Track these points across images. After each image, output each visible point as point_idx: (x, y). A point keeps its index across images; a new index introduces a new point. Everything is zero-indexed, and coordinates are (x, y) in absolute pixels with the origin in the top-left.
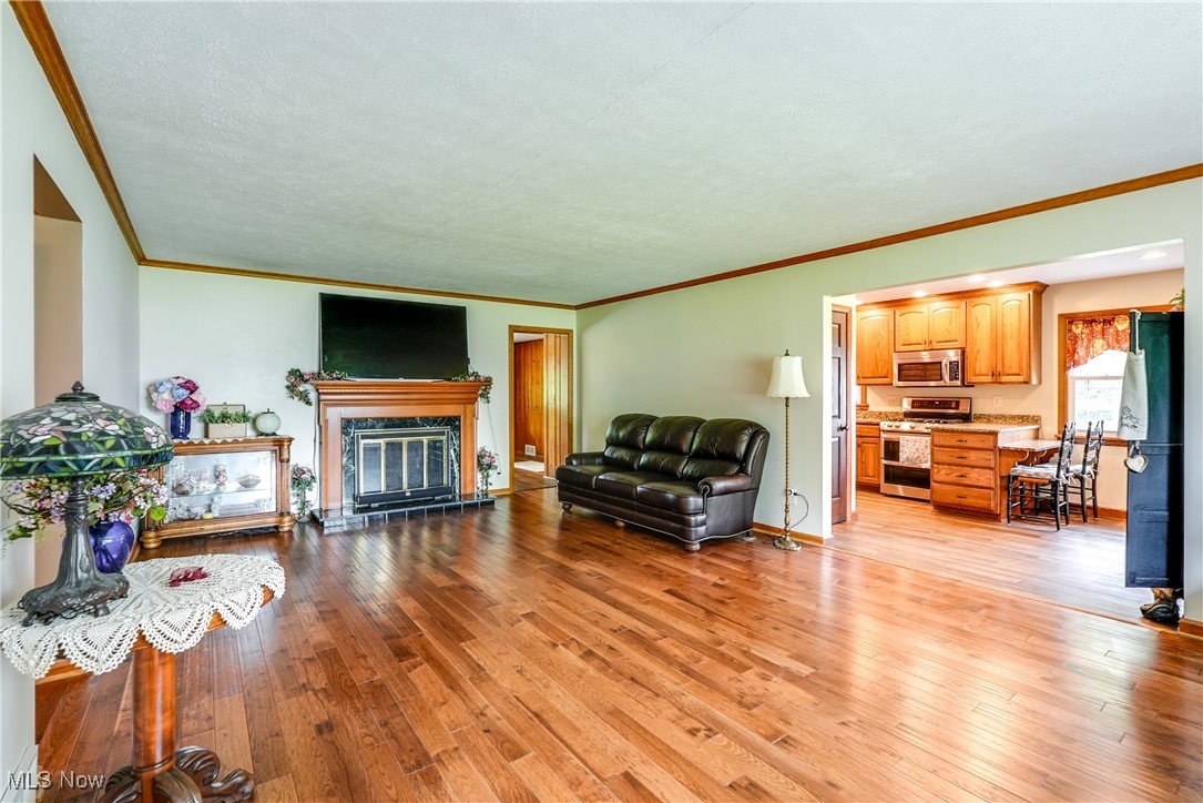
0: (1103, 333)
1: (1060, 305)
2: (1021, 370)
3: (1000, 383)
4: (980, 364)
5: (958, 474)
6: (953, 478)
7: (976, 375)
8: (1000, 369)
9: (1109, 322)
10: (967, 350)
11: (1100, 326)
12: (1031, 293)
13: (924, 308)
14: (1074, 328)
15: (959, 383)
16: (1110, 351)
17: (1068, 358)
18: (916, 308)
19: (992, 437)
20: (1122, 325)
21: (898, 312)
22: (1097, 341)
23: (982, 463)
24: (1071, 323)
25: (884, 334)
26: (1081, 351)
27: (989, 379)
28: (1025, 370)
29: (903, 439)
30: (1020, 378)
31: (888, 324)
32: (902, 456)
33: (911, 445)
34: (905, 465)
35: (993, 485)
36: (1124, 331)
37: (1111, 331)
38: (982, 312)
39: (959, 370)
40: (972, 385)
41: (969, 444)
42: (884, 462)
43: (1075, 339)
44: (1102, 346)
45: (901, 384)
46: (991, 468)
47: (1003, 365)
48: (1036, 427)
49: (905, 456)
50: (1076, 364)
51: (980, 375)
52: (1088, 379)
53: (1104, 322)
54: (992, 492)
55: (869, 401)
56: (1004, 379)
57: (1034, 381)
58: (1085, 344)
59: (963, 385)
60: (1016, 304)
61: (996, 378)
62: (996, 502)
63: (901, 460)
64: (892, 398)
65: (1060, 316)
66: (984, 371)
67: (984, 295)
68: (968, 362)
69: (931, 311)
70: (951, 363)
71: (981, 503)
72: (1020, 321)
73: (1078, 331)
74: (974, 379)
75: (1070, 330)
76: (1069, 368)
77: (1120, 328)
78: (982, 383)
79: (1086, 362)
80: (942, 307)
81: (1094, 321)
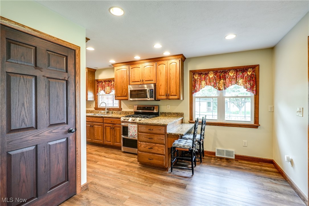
0: (205, 79)
1: (191, 67)
2: (177, 93)
3: (169, 99)
4: (162, 91)
5: (149, 147)
6: (147, 149)
7: (160, 96)
8: (169, 93)
9: (207, 74)
10: (157, 84)
11: (204, 76)
12: (180, 59)
13: (141, 66)
14: (195, 76)
15: (153, 99)
16: (207, 86)
17: (193, 89)
18: (137, 66)
19: (164, 128)
20: (211, 76)
21: (130, 68)
22: (203, 82)
23: (160, 141)
24: (194, 74)
25: (125, 77)
26: (197, 86)
27: (165, 97)
28: (178, 93)
29: (130, 126)
30: (176, 97)
31: (127, 72)
32: (129, 134)
33: (133, 129)
34: (130, 138)
35: (164, 153)
36: (212, 78)
37: (208, 78)
38: (163, 68)
39: (154, 93)
40: (159, 100)
41: (154, 131)
42: (123, 136)
43: (195, 81)
44: (205, 84)
45: (131, 99)
46: (164, 144)
47: (170, 91)
48: (182, 118)
49: (130, 134)
50: (196, 91)
51: (161, 96)
52: (200, 97)
53: (205, 74)
54: (164, 156)
55: (122, 107)
56: (171, 97)
57: (181, 99)
58: (199, 83)
59: (155, 100)
60: (174, 64)
61: (168, 96)
62: (166, 161)
63: (129, 136)
64: (130, 105)
65: (190, 71)
66: (163, 94)
67: (163, 60)
68: (157, 90)
69: (143, 67)
70: (150, 90)
71: (159, 162)
72: (176, 72)
73: (196, 78)
74: (159, 97)
75: (194, 77)
76: (193, 93)
77: (211, 77)
78: (162, 99)
79: (199, 90)
80: (147, 65)
81: (201, 74)
